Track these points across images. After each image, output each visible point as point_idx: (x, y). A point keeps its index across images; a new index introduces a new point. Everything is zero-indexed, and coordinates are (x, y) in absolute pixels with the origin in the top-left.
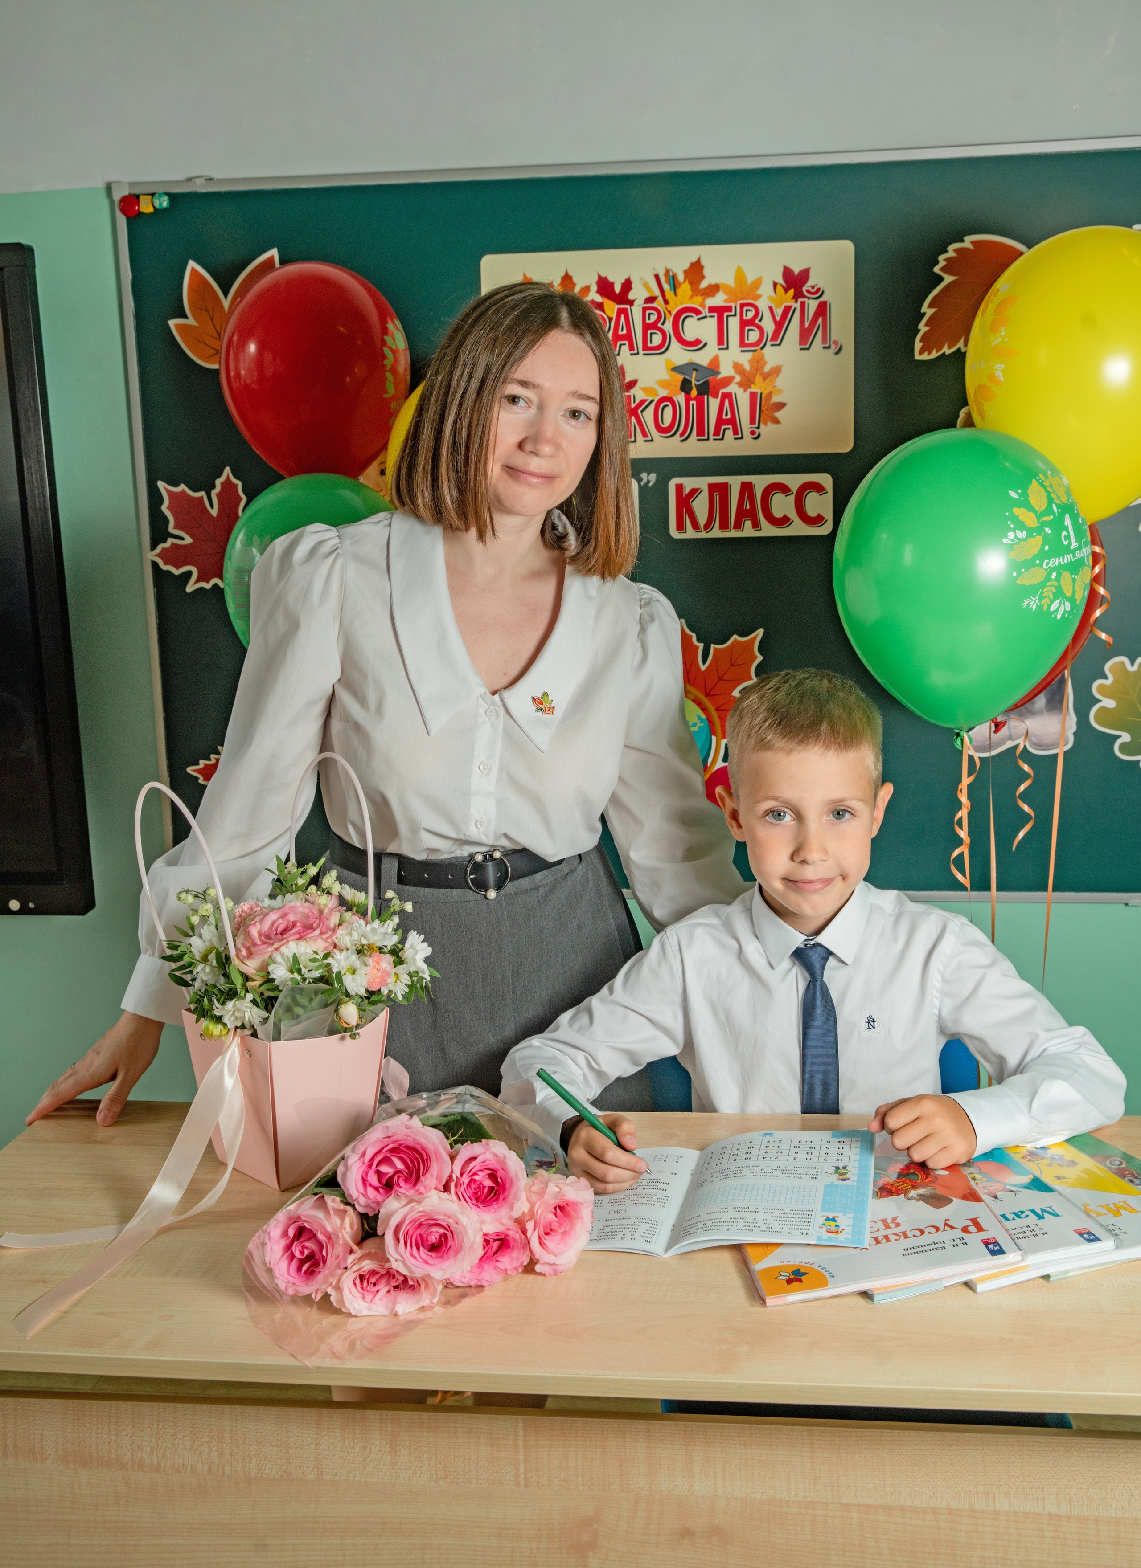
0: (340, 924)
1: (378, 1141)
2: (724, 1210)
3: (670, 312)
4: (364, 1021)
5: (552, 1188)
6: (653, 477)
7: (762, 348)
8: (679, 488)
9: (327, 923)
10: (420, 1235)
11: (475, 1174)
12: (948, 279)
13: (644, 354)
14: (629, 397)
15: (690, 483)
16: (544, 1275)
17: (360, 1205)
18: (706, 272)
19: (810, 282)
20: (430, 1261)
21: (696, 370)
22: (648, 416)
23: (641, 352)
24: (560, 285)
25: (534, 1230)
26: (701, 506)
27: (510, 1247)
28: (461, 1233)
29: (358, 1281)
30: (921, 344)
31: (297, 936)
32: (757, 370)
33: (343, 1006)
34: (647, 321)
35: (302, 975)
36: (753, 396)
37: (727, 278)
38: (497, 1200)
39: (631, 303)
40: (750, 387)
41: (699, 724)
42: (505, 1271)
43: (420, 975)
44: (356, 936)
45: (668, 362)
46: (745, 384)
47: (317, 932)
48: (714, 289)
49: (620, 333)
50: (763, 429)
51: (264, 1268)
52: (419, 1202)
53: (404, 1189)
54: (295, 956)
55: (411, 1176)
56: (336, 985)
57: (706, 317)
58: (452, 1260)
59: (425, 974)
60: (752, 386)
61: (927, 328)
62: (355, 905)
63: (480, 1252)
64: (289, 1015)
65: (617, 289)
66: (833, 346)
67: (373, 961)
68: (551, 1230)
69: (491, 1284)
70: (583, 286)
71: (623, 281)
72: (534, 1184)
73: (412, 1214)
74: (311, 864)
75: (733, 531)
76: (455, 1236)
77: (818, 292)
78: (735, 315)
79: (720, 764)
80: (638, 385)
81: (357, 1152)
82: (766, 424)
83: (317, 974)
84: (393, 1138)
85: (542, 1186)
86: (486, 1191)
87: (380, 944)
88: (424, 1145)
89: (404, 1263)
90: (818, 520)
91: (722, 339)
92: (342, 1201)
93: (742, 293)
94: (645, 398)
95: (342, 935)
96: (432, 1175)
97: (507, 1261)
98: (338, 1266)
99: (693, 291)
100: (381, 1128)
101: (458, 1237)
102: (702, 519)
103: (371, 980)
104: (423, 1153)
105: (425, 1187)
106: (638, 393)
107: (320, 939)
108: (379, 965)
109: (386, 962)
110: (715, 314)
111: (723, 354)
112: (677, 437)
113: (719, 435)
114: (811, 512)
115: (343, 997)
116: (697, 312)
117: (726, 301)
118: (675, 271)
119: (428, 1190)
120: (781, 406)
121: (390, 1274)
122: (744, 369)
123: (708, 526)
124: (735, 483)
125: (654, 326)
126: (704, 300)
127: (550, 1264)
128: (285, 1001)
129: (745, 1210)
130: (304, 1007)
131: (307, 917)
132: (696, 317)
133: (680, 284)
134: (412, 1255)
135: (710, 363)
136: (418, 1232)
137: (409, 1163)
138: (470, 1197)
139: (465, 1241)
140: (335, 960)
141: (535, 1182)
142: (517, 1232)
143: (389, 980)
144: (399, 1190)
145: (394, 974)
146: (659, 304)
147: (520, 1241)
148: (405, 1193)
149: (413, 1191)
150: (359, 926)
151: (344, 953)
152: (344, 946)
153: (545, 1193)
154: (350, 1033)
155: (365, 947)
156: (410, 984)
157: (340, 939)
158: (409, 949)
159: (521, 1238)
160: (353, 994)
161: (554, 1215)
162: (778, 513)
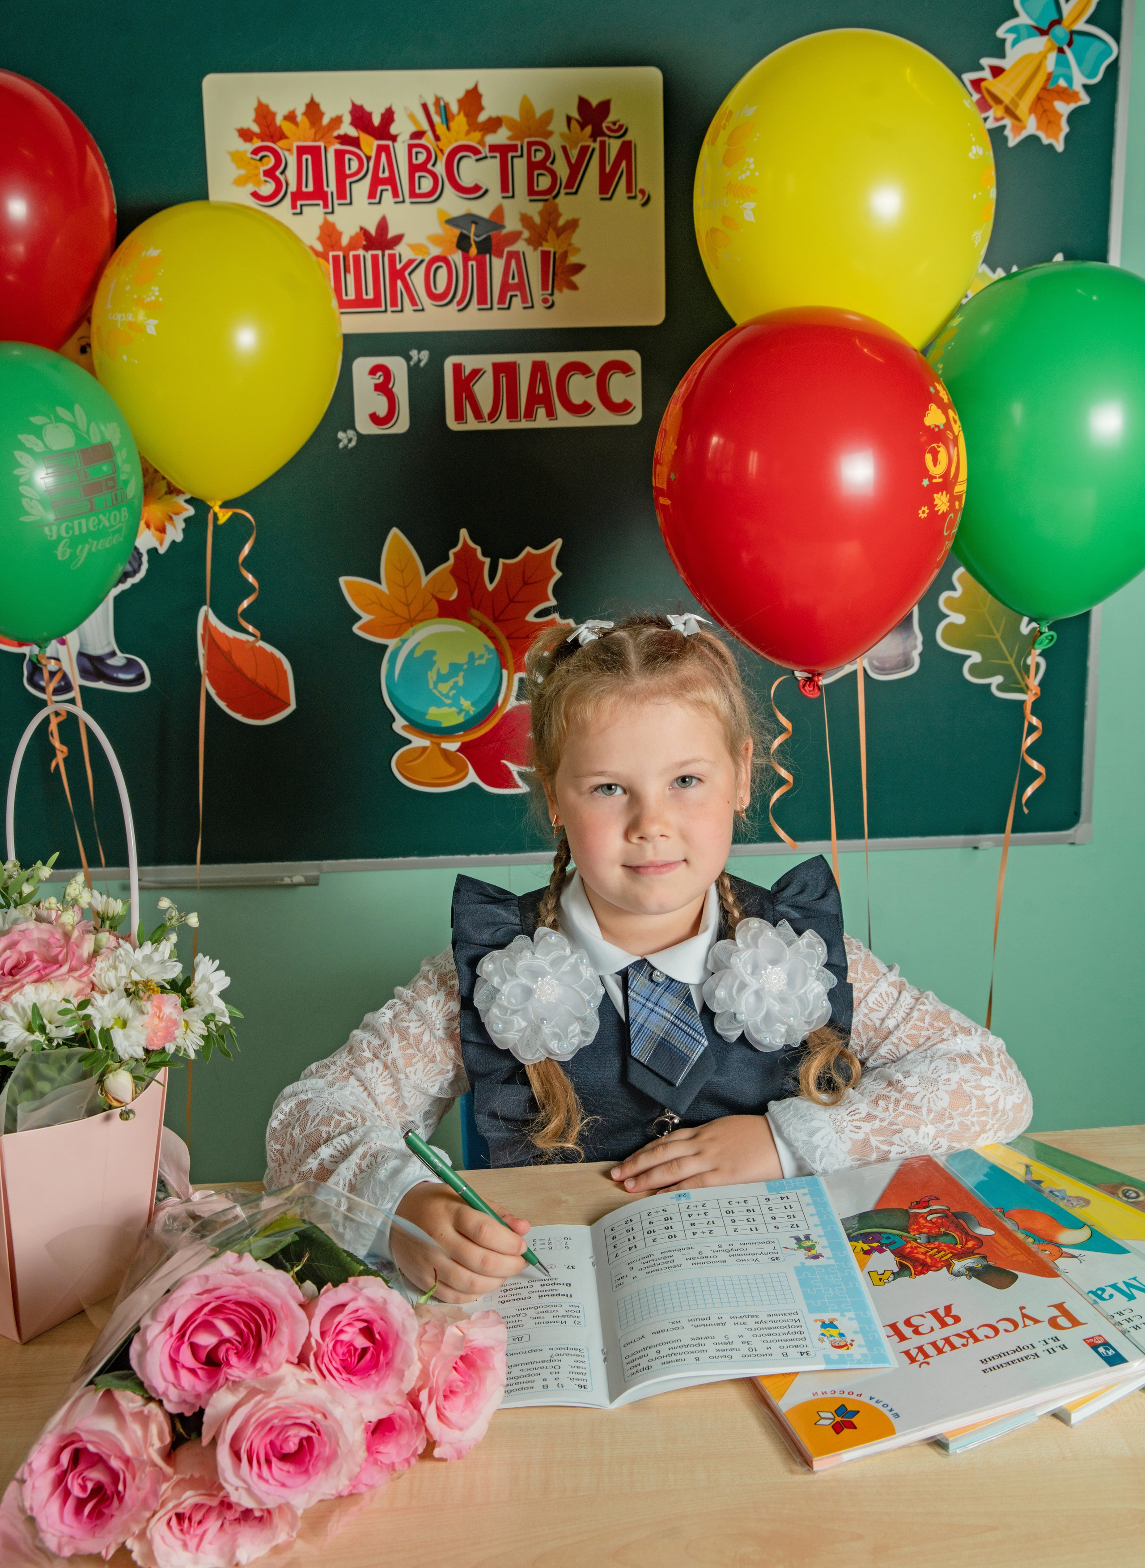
0: (96, 953)
1: (191, 1297)
2: (676, 1325)
3: (442, 151)
4: (138, 1091)
5: (453, 1332)
6: (425, 355)
7: (555, 197)
8: (457, 368)
9: (78, 952)
10: (272, 1444)
11: (341, 1331)
13: (412, 203)
14: (395, 255)
15: (469, 362)
16: (445, 1460)
17: (169, 1401)
18: (485, 102)
19: (611, 118)
20: (289, 1482)
21: (475, 223)
22: (417, 279)
23: (407, 199)
24: (306, 114)
25: (430, 1401)
26: (483, 390)
27: (395, 1430)
28: (333, 1431)
29: (174, 1523)
31: (35, 976)
32: (549, 224)
33: (110, 1076)
34: (414, 162)
35: (46, 1034)
36: (545, 255)
37: (511, 111)
38: (374, 1365)
39: (394, 138)
40: (541, 245)
41: (487, 656)
42: (392, 1467)
43: (217, 1018)
44: (123, 970)
45: (440, 212)
46: (535, 241)
47: (65, 968)
48: (494, 124)
49: (381, 175)
50: (557, 296)
51: (23, 1517)
52: (268, 1394)
53: (237, 1369)
54: (35, 1008)
55: (246, 1345)
56: (100, 1047)
57: (486, 157)
58: (321, 1475)
59: (223, 1016)
60: (544, 243)
62: (108, 918)
63: (363, 1455)
64: (27, 1094)
65: (376, 121)
66: (639, 197)
67: (153, 1007)
68: (451, 1392)
69: (371, 1487)
70: (334, 115)
71: (383, 111)
72: (425, 1332)
73: (258, 1415)
74: (39, 863)
75: (523, 420)
76: (326, 1438)
77: (621, 130)
78: (522, 156)
79: (513, 703)
80: (405, 241)
81: (160, 1319)
82: (561, 291)
83: (70, 1032)
84: (217, 1293)
85: (436, 1331)
86: (357, 1353)
87: (158, 979)
88: (266, 1300)
89: (249, 1491)
90: (624, 407)
91: (506, 185)
92: (142, 1396)
93: (529, 128)
94: (412, 257)
95: (102, 969)
96: (281, 1344)
97: (390, 1451)
98: (145, 1504)
99: (470, 125)
100: (196, 1279)
101: (329, 1439)
102: (486, 407)
103: (150, 1034)
104: (265, 1312)
105: (270, 1362)
107: (71, 979)
108: (160, 1010)
109: (169, 1004)
110: (498, 155)
111: (507, 203)
112: (454, 306)
113: (504, 303)
114: (617, 398)
115: (110, 1062)
116: (476, 151)
117: (510, 138)
118: (447, 100)
119: (277, 1366)
120: (578, 268)
121: (226, 1505)
122: (533, 223)
123: (494, 414)
124: (525, 361)
125: (423, 167)
126: (483, 136)
127: (451, 1443)
128: (22, 1074)
129: (705, 1322)
130: (50, 1080)
131: (47, 944)
132: (474, 158)
133: (453, 116)
134: (260, 1476)
135: (493, 215)
136: (267, 1440)
137: (242, 1326)
138: (337, 1369)
139: (341, 1443)
140: (97, 1009)
141: (427, 1327)
142: (405, 1407)
143: (176, 1032)
144: (229, 1371)
145: (183, 1023)
146: (429, 141)
147: (410, 1419)
148: (239, 1377)
149: (251, 1372)
150: (123, 953)
151: (108, 997)
152: (106, 986)
153: (442, 1342)
154: (118, 1111)
155: (140, 986)
156: (206, 1034)
157: (100, 975)
158: (200, 983)
159: (411, 1414)
160: (126, 1057)
161: (454, 1372)
162: (576, 399)
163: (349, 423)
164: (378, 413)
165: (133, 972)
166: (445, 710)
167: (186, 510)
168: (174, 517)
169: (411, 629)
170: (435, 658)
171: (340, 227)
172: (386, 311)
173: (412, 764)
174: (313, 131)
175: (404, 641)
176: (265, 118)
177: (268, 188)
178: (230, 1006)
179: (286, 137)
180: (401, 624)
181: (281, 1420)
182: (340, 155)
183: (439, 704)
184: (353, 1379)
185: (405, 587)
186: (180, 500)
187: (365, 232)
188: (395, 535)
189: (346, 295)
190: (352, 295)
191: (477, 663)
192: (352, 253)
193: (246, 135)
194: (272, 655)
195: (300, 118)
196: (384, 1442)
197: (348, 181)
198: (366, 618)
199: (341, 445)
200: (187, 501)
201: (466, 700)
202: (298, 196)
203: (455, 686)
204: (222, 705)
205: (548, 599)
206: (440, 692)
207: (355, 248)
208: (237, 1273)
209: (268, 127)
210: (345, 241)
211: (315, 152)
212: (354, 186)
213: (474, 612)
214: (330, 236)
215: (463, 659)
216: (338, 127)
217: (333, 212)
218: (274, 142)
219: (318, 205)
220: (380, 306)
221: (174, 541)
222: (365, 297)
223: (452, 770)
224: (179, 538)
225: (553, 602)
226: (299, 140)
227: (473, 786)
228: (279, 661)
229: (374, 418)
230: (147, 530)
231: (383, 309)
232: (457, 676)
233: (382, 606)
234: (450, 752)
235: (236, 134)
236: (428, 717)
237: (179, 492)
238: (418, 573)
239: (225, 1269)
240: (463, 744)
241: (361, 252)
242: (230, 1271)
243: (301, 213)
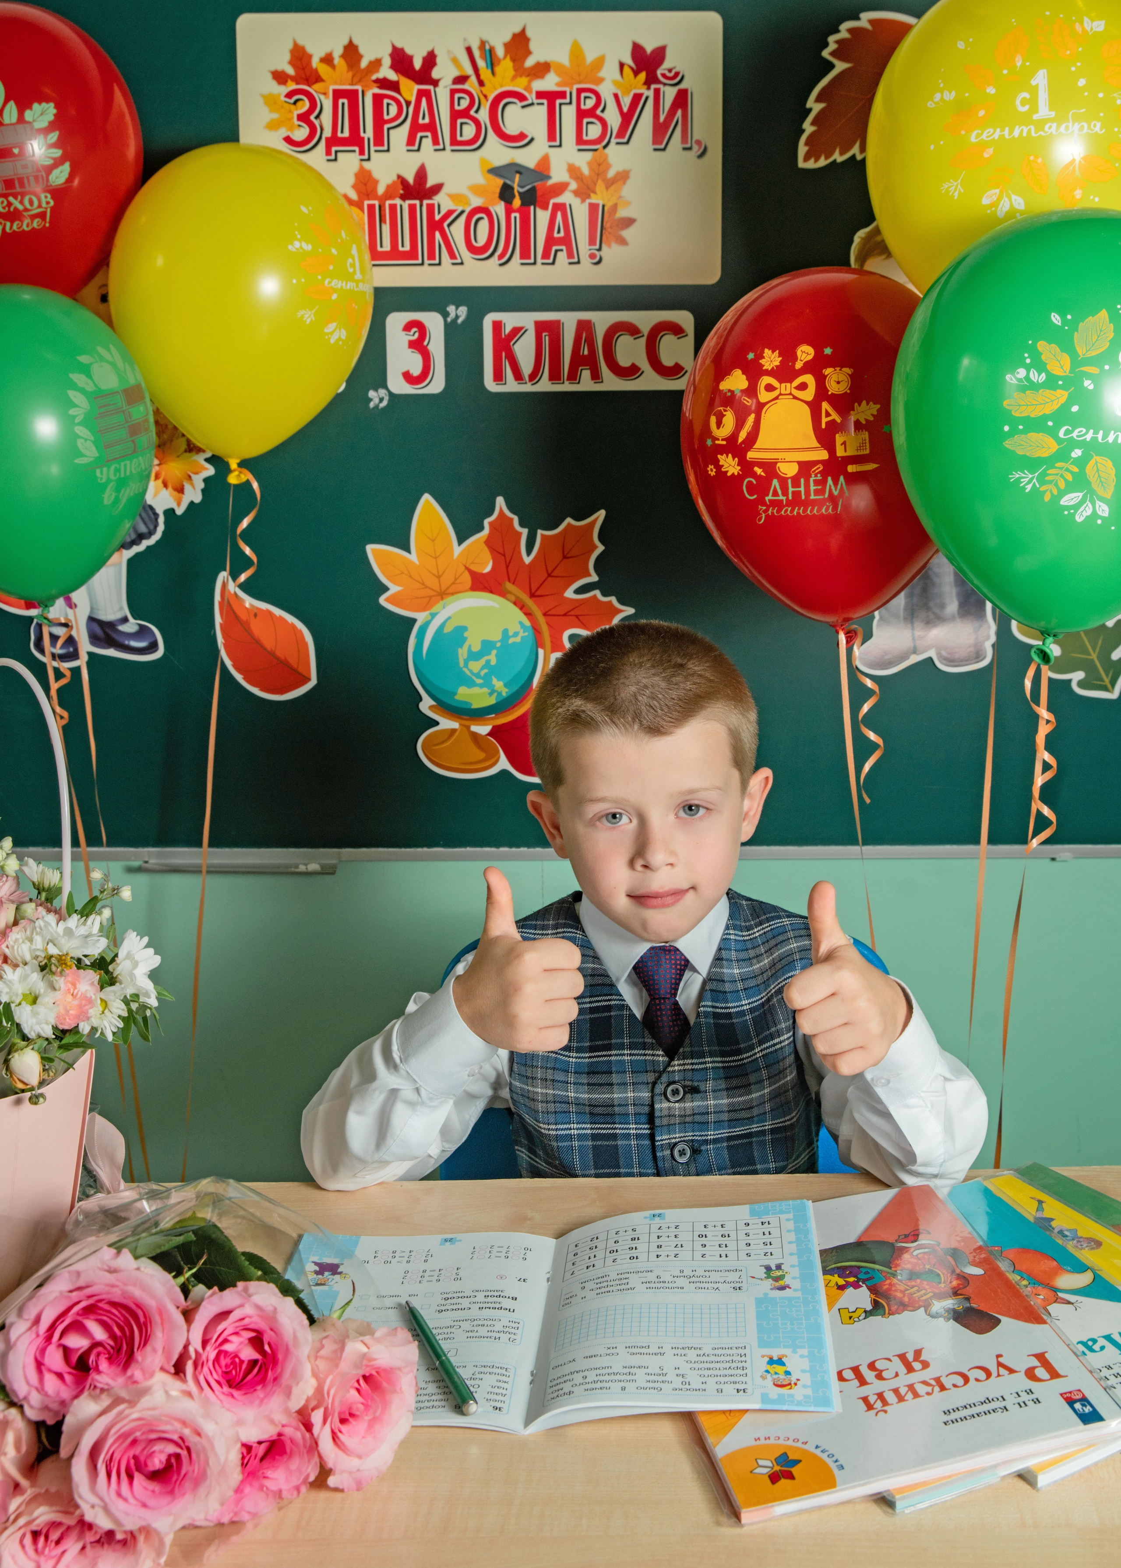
0: (16, 923)
1: (61, 1295)
2: (611, 1351)
3: (485, 96)
4: (51, 1074)
5: (355, 1347)
6: (463, 311)
7: (605, 147)
8: (497, 326)
10: (135, 1457)
11: (225, 1341)
12: (840, 66)
13: (453, 151)
14: (433, 205)
15: (510, 320)
16: (342, 1491)
17: (32, 1406)
18: (532, 46)
19: (666, 64)
21: (520, 173)
22: (457, 231)
23: (448, 147)
24: (343, 56)
25: (324, 1423)
26: (524, 350)
27: (285, 1452)
28: (204, 1449)
29: (28, 1540)
30: (806, 148)
32: (598, 175)
33: (16, 1055)
34: (457, 107)
36: (593, 208)
37: (560, 55)
38: (262, 1380)
39: (435, 83)
40: (589, 197)
41: (521, 634)
42: (278, 1494)
43: (142, 999)
44: (39, 942)
45: (483, 161)
46: (583, 193)
48: (542, 69)
49: (421, 121)
50: (606, 252)
52: (132, 1403)
53: (107, 1375)
55: (120, 1350)
56: (5, 1023)
57: (532, 104)
58: (188, 1497)
59: (149, 997)
60: (592, 195)
61: (813, 128)
62: (44, 890)
63: (236, 1475)
65: (418, 64)
66: (695, 147)
67: (66, 983)
68: (350, 1415)
69: (254, 1515)
70: (373, 58)
71: (425, 54)
72: (321, 1347)
73: (120, 1426)
75: (567, 383)
76: (194, 1456)
77: (676, 77)
78: (570, 103)
80: (444, 190)
81: (26, 1316)
82: (609, 246)
84: (88, 1291)
85: (334, 1347)
86: (244, 1366)
87: (78, 954)
88: (140, 1301)
89: (106, 1508)
90: (676, 371)
91: (553, 132)
92: (4, 1400)
93: (579, 75)
94: (453, 207)
95: (16, 940)
96: (155, 1351)
97: (280, 1476)
99: (516, 70)
100: (67, 1275)
101: (198, 1456)
102: (527, 368)
103: (62, 1011)
104: (139, 1312)
105: (142, 1370)
106: (443, 202)
108: (75, 988)
109: (87, 983)
110: (545, 101)
111: (554, 153)
112: (495, 260)
113: (548, 258)
114: (667, 361)
115: (17, 1040)
116: (521, 97)
117: (558, 84)
118: (493, 43)
119: (149, 1374)
120: (629, 222)
121: (84, 1525)
122: (582, 174)
123: (534, 376)
124: (569, 320)
125: (465, 114)
126: (530, 82)
127: (350, 1473)
129: (644, 1352)
132: (520, 104)
133: (499, 61)
134: (119, 1494)
135: (538, 165)
136: (131, 1453)
137: (116, 1329)
138: (218, 1382)
139: (211, 1462)
140: (4, 982)
141: (324, 1342)
142: (297, 1429)
143: (90, 1011)
144: (97, 1377)
145: (99, 1001)
146: (471, 86)
147: (301, 1442)
148: (107, 1384)
149: (121, 1380)
150: (42, 924)
151: (19, 970)
152: (19, 958)
153: (340, 1359)
154: (28, 1094)
155: (53, 960)
156: (126, 1014)
157: (13, 947)
158: (125, 959)
159: (304, 1438)
160: (32, 1035)
161: (354, 1393)
162: (624, 361)
163: (381, 382)
164: (411, 372)
165: (50, 944)
166: (476, 690)
167: (206, 469)
168: (193, 476)
169: (441, 603)
170: (466, 634)
171: (376, 175)
172: (422, 264)
173: (437, 747)
174: (350, 74)
175: (433, 615)
176: (300, 59)
177: (301, 133)
178: (159, 988)
179: (322, 80)
180: (431, 597)
181: (143, 1433)
182: (378, 100)
183: (470, 683)
184: (236, 1393)
185: (436, 558)
186: (200, 458)
187: (402, 180)
188: (427, 500)
189: (381, 246)
190: (387, 247)
191: (511, 641)
192: (388, 203)
193: (280, 77)
194: (293, 626)
195: (337, 60)
196: (273, 1467)
197: (386, 127)
198: (394, 589)
199: (372, 405)
200: (207, 460)
201: (499, 680)
202: (333, 141)
203: (487, 664)
204: (239, 677)
205: (589, 575)
206: (471, 671)
207: (391, 197)
208: (112, 1271)
209: (303, 69)
210: (381, 190)
211: (352, 96)
212: (391, 132)
213: (509, 586)
214: (365, 185)
215: (496, 636)
216: (377, 71)
217: (369, 159)
218: (309, 86)
219: (354, 151)
220: (417, 259)
221: (192, 503)
222: (401, 249)
223: (482, 755)
224: (198, 498)
225: (594, 578)
226: (336, 83)
227: (504, 773)
228: (301, 632)
229: (408, 377)
230: (164, 489)
231: (420, 261)
232: (489, 654)
233: (410, 576)
234: (480, 735)
235: (270, 76)
236: (457, 697)
237: (199, 450)
238: (450, 542)
239: (100, 1266)
240: (494, 728)
241: (398, 202)
242: (106, 1268)
243: (336, 159)
